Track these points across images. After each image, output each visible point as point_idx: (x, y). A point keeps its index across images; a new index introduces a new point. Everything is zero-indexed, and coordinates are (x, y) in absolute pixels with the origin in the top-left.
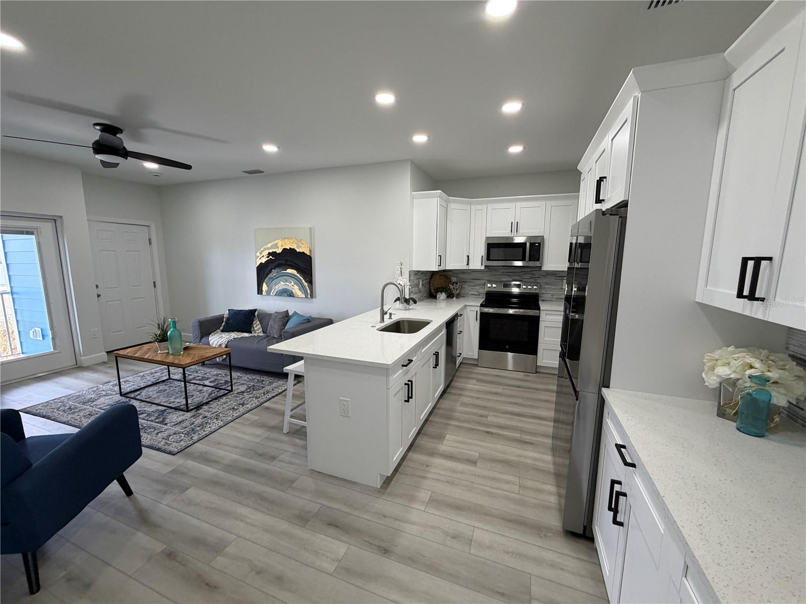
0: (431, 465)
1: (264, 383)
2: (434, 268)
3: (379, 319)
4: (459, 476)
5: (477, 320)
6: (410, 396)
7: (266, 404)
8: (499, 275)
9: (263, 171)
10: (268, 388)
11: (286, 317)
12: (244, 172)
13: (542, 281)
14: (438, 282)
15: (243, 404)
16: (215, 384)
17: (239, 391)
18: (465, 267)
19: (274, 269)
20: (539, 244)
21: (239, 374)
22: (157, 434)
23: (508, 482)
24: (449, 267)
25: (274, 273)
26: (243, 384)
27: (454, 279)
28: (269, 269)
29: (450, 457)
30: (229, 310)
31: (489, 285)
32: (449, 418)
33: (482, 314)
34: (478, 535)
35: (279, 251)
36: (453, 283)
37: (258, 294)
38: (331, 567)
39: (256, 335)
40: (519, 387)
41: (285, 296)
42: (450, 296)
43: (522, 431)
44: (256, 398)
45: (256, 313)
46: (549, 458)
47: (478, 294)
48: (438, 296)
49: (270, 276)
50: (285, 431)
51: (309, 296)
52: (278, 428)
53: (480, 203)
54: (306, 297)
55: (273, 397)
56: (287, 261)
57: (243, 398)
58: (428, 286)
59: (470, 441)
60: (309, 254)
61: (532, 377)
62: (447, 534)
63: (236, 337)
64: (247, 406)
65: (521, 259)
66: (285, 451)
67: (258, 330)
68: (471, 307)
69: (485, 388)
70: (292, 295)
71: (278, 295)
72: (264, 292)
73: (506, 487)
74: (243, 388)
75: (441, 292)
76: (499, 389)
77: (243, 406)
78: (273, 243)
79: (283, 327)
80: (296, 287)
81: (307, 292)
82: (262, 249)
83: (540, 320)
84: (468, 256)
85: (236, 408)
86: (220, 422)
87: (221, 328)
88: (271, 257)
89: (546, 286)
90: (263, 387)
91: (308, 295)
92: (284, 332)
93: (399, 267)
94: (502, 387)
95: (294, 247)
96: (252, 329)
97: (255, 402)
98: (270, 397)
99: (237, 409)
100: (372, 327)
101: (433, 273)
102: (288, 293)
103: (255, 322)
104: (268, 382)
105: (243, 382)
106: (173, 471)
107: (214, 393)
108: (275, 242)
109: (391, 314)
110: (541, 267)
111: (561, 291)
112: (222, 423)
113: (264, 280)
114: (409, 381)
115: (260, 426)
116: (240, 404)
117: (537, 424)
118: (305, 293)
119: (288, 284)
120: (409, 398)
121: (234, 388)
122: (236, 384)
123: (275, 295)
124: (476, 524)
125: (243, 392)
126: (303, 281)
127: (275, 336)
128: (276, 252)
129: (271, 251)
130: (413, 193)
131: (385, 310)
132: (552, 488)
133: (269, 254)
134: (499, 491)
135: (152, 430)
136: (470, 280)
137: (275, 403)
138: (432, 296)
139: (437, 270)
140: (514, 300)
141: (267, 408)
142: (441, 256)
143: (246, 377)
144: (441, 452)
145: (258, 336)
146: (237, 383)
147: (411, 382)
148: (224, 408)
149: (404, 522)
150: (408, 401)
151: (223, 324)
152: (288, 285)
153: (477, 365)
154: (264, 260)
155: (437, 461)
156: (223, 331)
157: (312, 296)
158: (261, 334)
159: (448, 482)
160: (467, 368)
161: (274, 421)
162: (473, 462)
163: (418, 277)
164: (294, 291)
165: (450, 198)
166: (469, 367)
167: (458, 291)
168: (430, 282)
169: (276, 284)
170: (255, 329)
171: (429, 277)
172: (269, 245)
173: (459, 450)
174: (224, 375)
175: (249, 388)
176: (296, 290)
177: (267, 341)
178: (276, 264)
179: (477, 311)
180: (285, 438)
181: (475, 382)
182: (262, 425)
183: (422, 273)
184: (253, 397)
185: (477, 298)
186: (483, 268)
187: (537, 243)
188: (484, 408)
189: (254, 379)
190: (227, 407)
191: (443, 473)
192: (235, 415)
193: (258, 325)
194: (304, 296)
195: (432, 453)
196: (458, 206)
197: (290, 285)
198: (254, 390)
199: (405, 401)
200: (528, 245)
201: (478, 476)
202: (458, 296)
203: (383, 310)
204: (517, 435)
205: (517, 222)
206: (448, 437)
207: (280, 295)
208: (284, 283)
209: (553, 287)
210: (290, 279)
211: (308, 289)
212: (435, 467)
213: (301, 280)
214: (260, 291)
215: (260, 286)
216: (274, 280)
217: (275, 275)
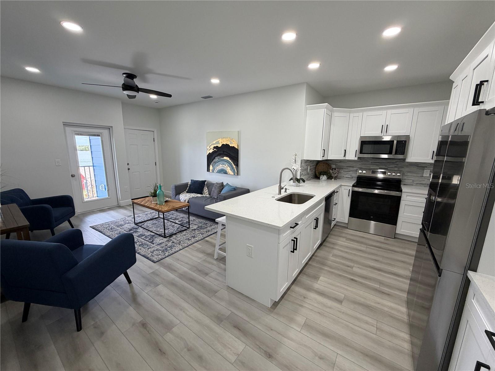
0: (308, 297)
1: (207, 225)
2: (319, 158)
3: (278, 192)
4: (328, 310)
5: (349, 196)
6: (295, 248)
7: (206, 239)
8: (368, 164)
9: (212, 96)
10: (209, 228)
11: (222, 186)
12: (201, 97)
13: (405, 169)
14: (321, 168)
15: (194, 237)
16: (181, 223)
17: (193, 228)
18: (342, 158)
19: (217, 156)
20: (405, 141)
21: (194, 218)
22: (148, 249)
23: (367, 323)
24: (330, 158)
25: (217, 159)
26: (196, 224)
27: (334, 166)
28: (214, 156)
29: (323, 294)
30: (191, 180)
31: (360, 171)
32: (324, 264)
33: (353, 192)
34: (340, 360)
35: (220, 145)
36: (333, 169)
37: (207, 171)
38: (233, 358)
39: (205, 196)
40: (380, 248)
41: (222, 173)
42: (330, 177)
43: (381, 283)
44: (202, 234)
45: (206, 183)
46: (404, 309)
47: (351, 177)
48: (321, 178)
49: (214, 161)
50: (215, 258)
51: (236, 174)
52: (211, 255)
53: (358, 112)
54: (234, 175)
55: (211, 235)
56: (224, 152)
57: (195, 233)
58: (314, 170)
59: (339, 284)
60: (237, 148)
61: (391, 241)
62: (316, 354)
63: (194, 196)
64: (196, 238)
66: (214, 271)
67: (206, 193)
68: (345, 186)
69: (351, 245)
70: (226, 173)
71: (218, 173)
72: (210, 170)
73: (365, 326)
74: (195, 227)
75: (323, 175)
76: (363, 248)
77: (194, 238)
78: (217, 141)
79: (220, 192)
80: (229, 168)
82: (211, 144)
83: (402, 199)
84: (345, 150)
85: (190, 239)
86: (180, 246)
87: (187, 190)
88: (215, 149)
89: (409, 174)
90: (206, 228)
91: (235, 173)
92: (219, 196)
93: (294, 157)
94: (366, 246)
95: (228, 143)
96: (203, 192)
97: (201, 237)
98: (210, 234)
99: (190, 240)
100: (272, 197)
101: (318, 162)
102: (224, 172)
103: (205, 188)
104: (209, 225)
105: (196, 223)
106: (153, 273)
107: (180, 228)
108: (218, 140)
109: (286, 189)
110: (405, 159)
111: (422, 178)
112: (181, 247)
113: (211, 163)
114: (295, 238)
115: (202, 252)
116: (192, 237)
117: (396, 280)
118: (234, 172)
119: (224, 166)
120: (294, 249)
121: (191, 226)
122: (192, 224)
123: (217, 172)
124: (340, 352)
125: (195, 229)
126: (233, 165)
127: (215, 197)
128: (218, 146)
129: (215, 146)
130: (307, 106)
131: (282, 186)
133: (214, 147)
134: (360, 329)
135: (146, 246)
136: (345, 167)
137: (212, 238)
138: (317, 177)
139: (321, 160)
140: (379, 183)
141: (207, 241)
142: (324, 150)
143: (198, 220)
144: (315, 289)
145: (206, 196)
146: (192, 223)
147: (297, 239)
148: (183, 238)
149: (285, 337)
150: (293, 252)
151: (188, 188)
153: (347, 228)
154: (211, 151)
155: (312, 295)
156: (187, 192)
157: (238, 174)
158: (208, 196)
159: (319, 313)
160: (339, 229)
161: (209, 250)
162: (340, 302)
163: (307, 164)
164: (227, 170)
165: (334, 108)
166: (340, 228)
167: (336, 175)
168: (315, 168)
169: (217, 166)
170: (205, 192)
171: (315, 164)
172: (214, 142)
173: (330, 290)
174: (186, 218)
175: (199, 227)
176: (229, 170)
177: (210, 200)
178: (218, 153)
179: (349, 190)
180: (215, 262)
181: (344, 239)
182: (203, 252)
183: (310, 162)
184: (200, 233)
185: (350, 180)
186: (356, 159)
187: (403, 141)
188: (351, 260)
189: (202, 222)
190: (185, 238)
191: (316, 305)
192: (189, 243)
193: (206, 190)
194: (233, 174)
195: (309, 289)
196: (339, 114)
198: (201, 229)
199: (291, 252)
200: (395, 142)
201: (343, 313)
202: (336, 178)
204: (377, 286)
205: (387, 125)
206: (321, 278)
207: (219, 173)
208: (222, 166)
209: (415, 175)
210: (225, 163)
211: (236, 170)
212: (310, 299)
213: (232, 164)
214: (208, 170)
215: (208, 166)
216: (216, 163)
217: (217, 161)
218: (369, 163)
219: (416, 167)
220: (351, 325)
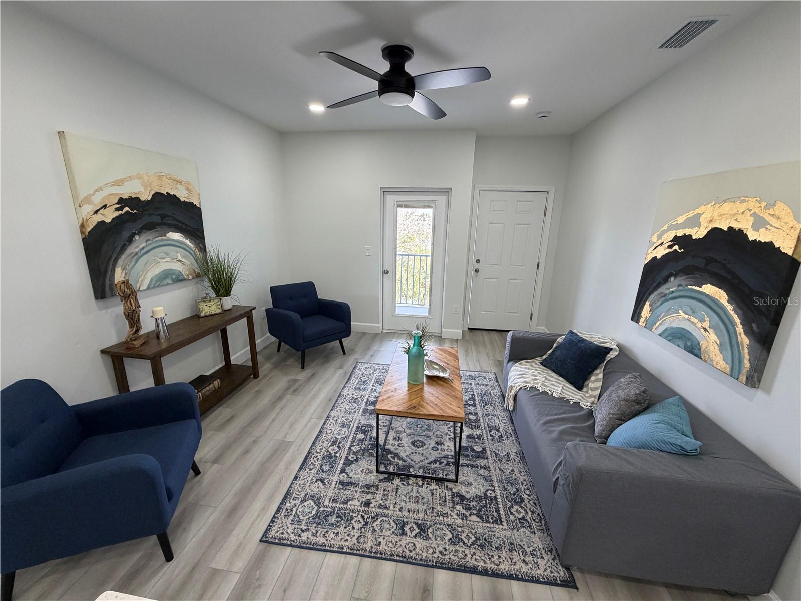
9: (711, 18)
19: (675, 276)
25: (672, 286)
28: (665, 273)
30: (570, 331)
35: (699, 233)
37: (632, 319)
41: (678, 346)
45: (609, 356)
49: (663, 289)
51: (743, 378)
54: (734, 376)
56: (709, 261)
67: (592, 389)
70: (696, 351)
71: (665, 338)
72: (642, 320)
78: (691, 214)
80: (713, 337)
81: (741, 362)
82: (665, 227)
87: (543, 357)
88: (676, 247)
91: (739, 370)
95: (745, 224)
102: (689, 344)
108: (697, 211)
113: (650, 295)
118: (735, 363)
119: (696, 320)
123: (660, 335)
126: (740, 329)
128: (691, 236)
129: (680, 234)
133: (676, 240)
151: (550, 352)
152: (693, 322)
154: (660, 253)
156: (541, 363)
157: (753, 381)
158: (589, 404)
164: (703, 343)
169: (668, 312)
170: (591, 385)
172: (681, 220)
176: (710, 341)
178: (681, 265)
193: (598, 379)
194: (728, 370)
197: (699, 325)
207: (669, 340)
208: (686, 316)
210: (703, 310)
211: (747, 356)
213: (734, 324)
214: (636, 315)
215: (640, 304)
216: (667, 300)
217: (673, 292)
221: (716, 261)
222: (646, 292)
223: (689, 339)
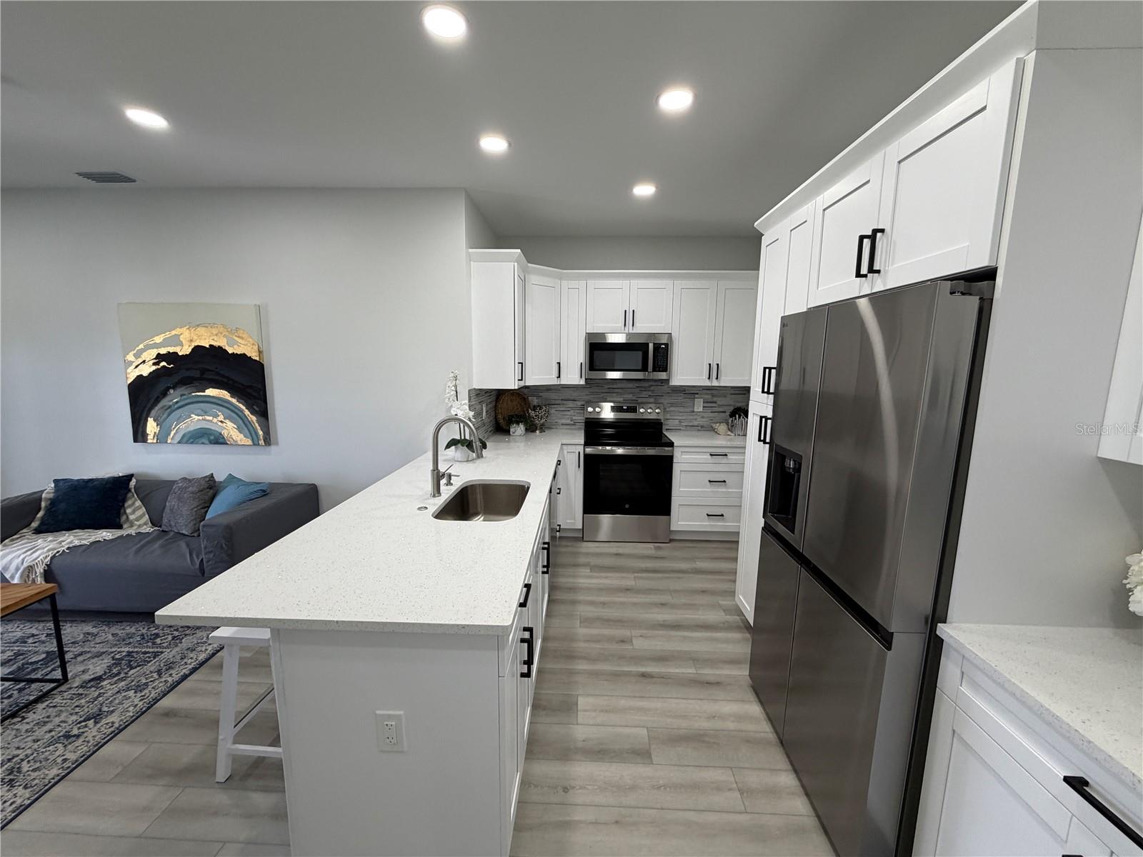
0: (573, 783)
1: (158, 641)
2: (512, 384)
3: (429, 487)
4: (632, 798)
5: (579, 467)
7: (166, 703)
8: (602, 393)
9: (133, 177)
10: (169, 654)
11: (210, 488)
12: (80, 174)
13: (666, 400)
14: (508, 406)
15: (97, 717)
16: (15, 667)
17: (87, 677)
18: (555, 382)
19: (174, 388)
20: (667, 345)
21: (89, 628)
23: (718, 787)
24: (530, 381)
25: (174, 397)
26: (99, 655)
27: (534, 401)
28: (161, 388)
29: (600, 752)
30: (56, 481)
31: (590, 409)
32: (570, 656)
33: (586, 456)
35: (185, 350)
36: (534, 406)
37: (136, 440)
39: (132, 531)
40: (655, 571)
41: (203, 443)
42: (531, 428)
43: (694, 659)
44: (139, 688)
45: (133, 483)
46: (755, 709)
47: (572, 423)
48: (512, 430)
49: (164, 402)
50: (221, 775)
51: (262, 442)
52: (199, 771)
53: (579, 278)
54: (255, 444)
55: (185, 677)
56: (203, 371)
57: (100, 695)
58: (493, 414)
59: (623, 703)
60: (257, 359)
61: (666, 550)
63: (77, 543)
64: (110, 719)
65: (640, 368)
66: (225, 843)
67: (137, 519)
68: (569, 447)
69: (607, 581)
70: (221, 440)
71: (186, 443)
72: (150, 437)
74: (98, 667)
75: (518, 423)
76: (629, 581)
77: (96, 723)
78: (168, 334)
79: (203, 511)
80: (230, 424)
81: (256, 433)
82: (141, 346)
83: (675, 460)
84: (559, 363)
85: (75, 732)
86: (20, 791)
87: (35, 525)
88: (163, 364)
89: (672, 409)
90: (156, 655)
91: (258, 439)
92: (204, 526)
93: (451, 384)
94: (632, 576)
95: (220, 342)
96: (124, 518)
97: (135, 701)
98: (176, 677)
99: (78, 736)
100: (419, 509)
101: (500, 394)
102: (212, 438)
103: (130, 502)
104: (170, 638)
105: (99, 648)
107: (10, 697)
108: (174, 333)
109: (450, 476)
110: (667, 381)
111: (692, 415)
112: (27, 793)
114: (526, 630)
115: (150, 777)
116: (88, 719)
117: (707, 639)
118: (253, 435)
119: (211, 418)
120: (529, 667)
121: (72, 670)
122: (80, 659)
123: (179, 442)
125: (99, 679)
126: (247, 412)
127: (184, 532)
128: (176, 353)
129: (163, 351)
130: (470, 250)
132: (787, 780)
133: (160, 357)
134: (712, 817)
136: (558, 402)
137: (192, 693)
138: (501, 428)
139: (516, 388)
141: (169, 714)
142: (522, 363)
143: (109, 633)
144: (580, 745)
145: (139, 534)
146: (80, 654)
147: (531, 630)
148: (35, 741)
150: (528, 675)
151: (40, 514)
152: (208, 421)
153: (582, 539)
154: (146, 370)
155: (582, 770)
156: (38, 531)
157: (268, 441)
158: (147, 529)
159: (616, 823)
160: (567, 546)
161: (185, 748)
162: (642, 754)
163: (481, 398)
164: (225, 433)
165: (530, 265)
166: (570, 544)
167: (543, 420)
168: (496, 406)
169: (179, 420)
170: (131, 517)
171: (494, 398)
172: (158, 339)
173: (610, 729)
174: (43, 638)
175: (117, 662)
176: (230, 429)
177: (162, 546)
178: (176, 378)
179: (579, 453)
180: (222, 798)
181: (586, 571)
182: (154, 772)
183: (486, 393)
184: (128, 689)
185: (571, 429)
186: (582, 382)
187: (663, 344)
188: (619, 622)
189: (130, 636)
190: (48, 735)
191: (602, 800)
192: (72, 757)
193: (139, 508)
194: (250, 442)
196: (542, 280)
197: (215, 420)
198: (132, 668)
199: (523, 675)
200: (651, 346)
201: (665, 786)
202: (543, 429)
203: (439, 472)
204: (690, 671)
205: (633, 311)
206: (582, 702)
207: (192, 443)
208: (201, 418)
209: (682, 409)
210: (215, 409)
211: (258, 428)
212: (581, 788)
213: (242, 411)
214: (139, 436)
215: (139, 425)
216: (174, 411)
217: (177, 402)
218: (604, 391)
219: (681, 394)
220: (692, 816)
221: (209, 370)
222: (143, 411)
223: (210, 435)
